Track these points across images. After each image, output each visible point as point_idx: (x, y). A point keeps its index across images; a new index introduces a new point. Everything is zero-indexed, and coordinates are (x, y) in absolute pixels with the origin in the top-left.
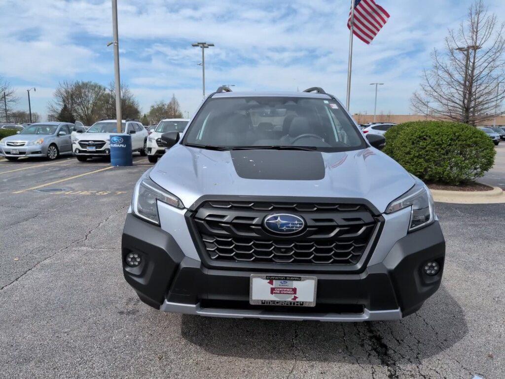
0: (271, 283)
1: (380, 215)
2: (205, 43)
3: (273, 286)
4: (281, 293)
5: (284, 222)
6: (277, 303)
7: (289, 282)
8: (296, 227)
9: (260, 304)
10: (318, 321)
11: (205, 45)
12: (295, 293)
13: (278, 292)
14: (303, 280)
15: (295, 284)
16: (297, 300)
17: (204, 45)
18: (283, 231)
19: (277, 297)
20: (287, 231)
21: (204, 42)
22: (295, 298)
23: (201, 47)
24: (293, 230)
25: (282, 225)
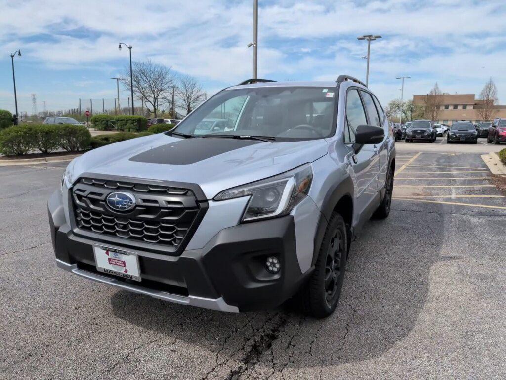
0: (107, 253)
1: (206, 201)
2: (371, 36)
3: (110, 257)
4: (115, 264)
5: (120, 199)
6: (115, 273)
7: (120, 255)
8: (128, 205)
9: (103, 271)
10: (149, 297)
11: (372, 38)
12: (125, 266)
13: (114, 263)
14: (128, 255)
15: (124, 258)
16: (128, 273)
17: (370, 38)
18: (118, 208)
19: (114, 267)
20: (121, 208)
21: (370, 34)
22: (126, 271)
23: (368, 40)
24: (125, 208)
25: (118, 203)
